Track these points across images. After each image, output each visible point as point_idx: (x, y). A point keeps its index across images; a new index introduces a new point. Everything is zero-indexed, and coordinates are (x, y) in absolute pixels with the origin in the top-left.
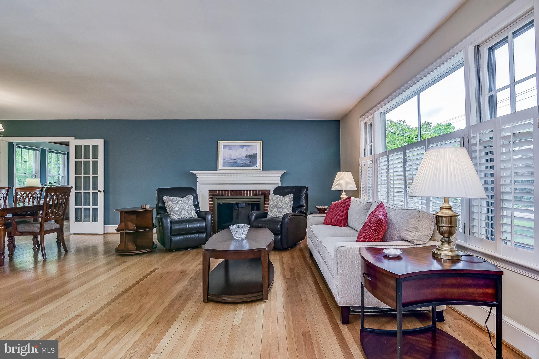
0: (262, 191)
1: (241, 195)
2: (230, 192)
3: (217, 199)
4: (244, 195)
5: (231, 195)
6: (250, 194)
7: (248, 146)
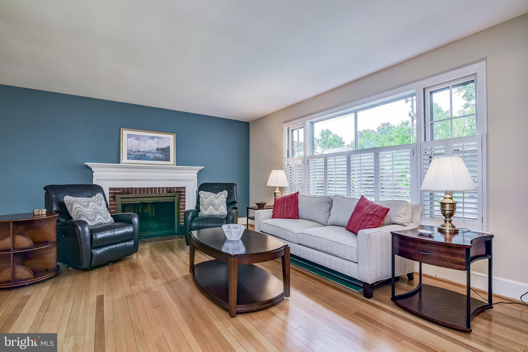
0: (177, 188)
1: (151, 192)
2: (139, 190)
3: (122, 198)
4: (155, 192)
5: (140, 193)
6: (163, 191)
7: (159, 138)
